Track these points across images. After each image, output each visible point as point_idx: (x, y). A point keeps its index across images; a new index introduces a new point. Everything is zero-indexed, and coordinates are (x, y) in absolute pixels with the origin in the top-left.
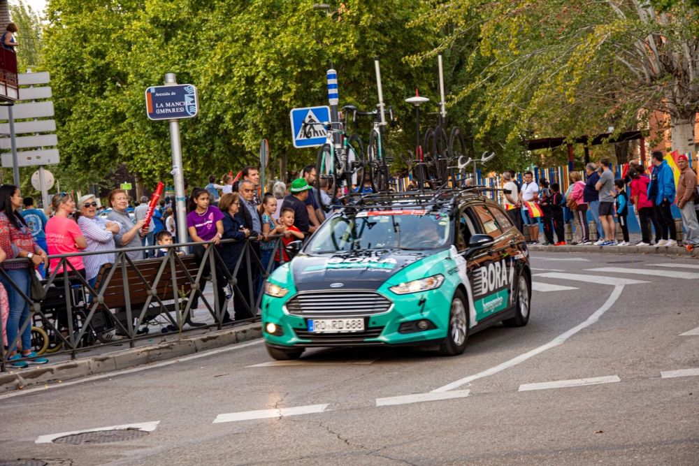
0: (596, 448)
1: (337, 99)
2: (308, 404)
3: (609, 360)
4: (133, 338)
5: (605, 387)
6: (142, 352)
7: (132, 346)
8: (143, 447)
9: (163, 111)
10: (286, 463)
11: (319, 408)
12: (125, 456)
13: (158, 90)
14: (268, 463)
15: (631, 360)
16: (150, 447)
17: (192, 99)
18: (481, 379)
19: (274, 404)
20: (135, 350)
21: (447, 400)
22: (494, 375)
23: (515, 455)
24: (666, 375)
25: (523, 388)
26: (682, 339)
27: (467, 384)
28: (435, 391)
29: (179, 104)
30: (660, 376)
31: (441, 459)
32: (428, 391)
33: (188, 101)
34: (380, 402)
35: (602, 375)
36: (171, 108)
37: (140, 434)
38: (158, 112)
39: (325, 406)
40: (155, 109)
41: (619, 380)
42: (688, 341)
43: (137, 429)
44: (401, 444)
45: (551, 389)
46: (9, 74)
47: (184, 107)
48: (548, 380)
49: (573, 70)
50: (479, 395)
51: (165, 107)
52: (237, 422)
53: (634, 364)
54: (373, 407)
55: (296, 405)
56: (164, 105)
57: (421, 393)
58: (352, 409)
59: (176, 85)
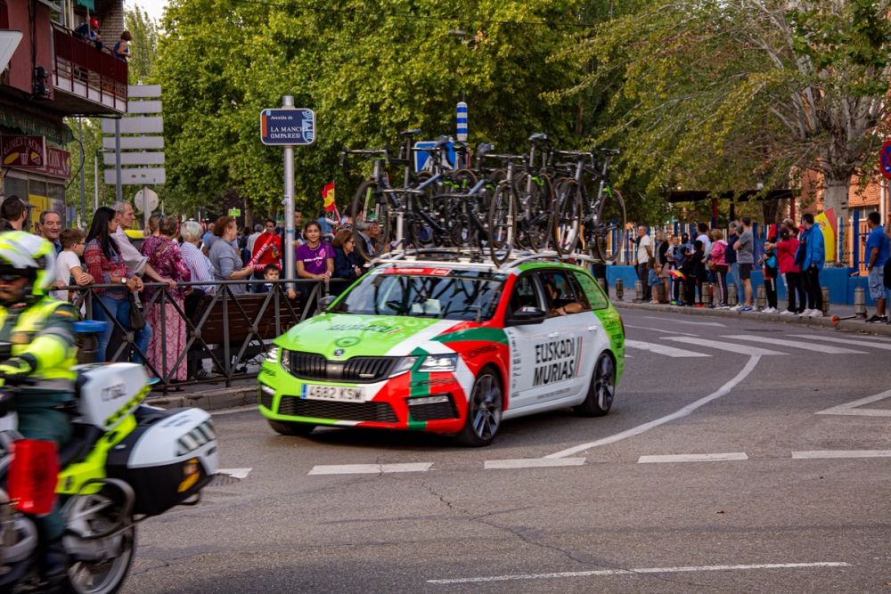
0: (715, 529)
1: (466, 135)
2: (411, 462)
3: (738, 435)
4: (230, 376)
5: (731, 464)
6: (238, 393)
7: (228, 386)
8: (232, 495)
9: (277, 136)
10: (382, 523)
11: (422, 467)
12: (213, 503)
13: (273, 113)
14: (363, 521)
15: (761, 438)
16: (240, 495)
17: (310, 125)
18: (599, 447)
19: (375, 459)
20: (230, 391)
21: (561, 467)
22: (613, 443)
23: (627, 530)
24: (797, 455)
25: (643, 459)
26: (818, 418)
27: (583, 451)
28: (547, 457)
29: (295, 129)
30: (791, 456)
31: (549, 530)
32: (541, 456)
33: (305, 126)
34: (489, 465)
35: (729, 452)
36: (286, 133)
37: (230, 480)
38: (272, 136)
39: (430, 464)
40: (269, 133)
41: (746, 458)
42: (824, 420)
43: (227, 475)
44: (507, 512)
45: (673, 463)
46: (118, 85)
47: (301, 133)
48: (671, 453)
49: (723, 119)
50: (595, 464)
51: (280, 132)
52: (335, 475)
53: (763, 443)
54: (481, 469)
55: (398, 462)
56: (280, 130)
57: (532, 458)
58: (457, 470)
59: (294, 109)
